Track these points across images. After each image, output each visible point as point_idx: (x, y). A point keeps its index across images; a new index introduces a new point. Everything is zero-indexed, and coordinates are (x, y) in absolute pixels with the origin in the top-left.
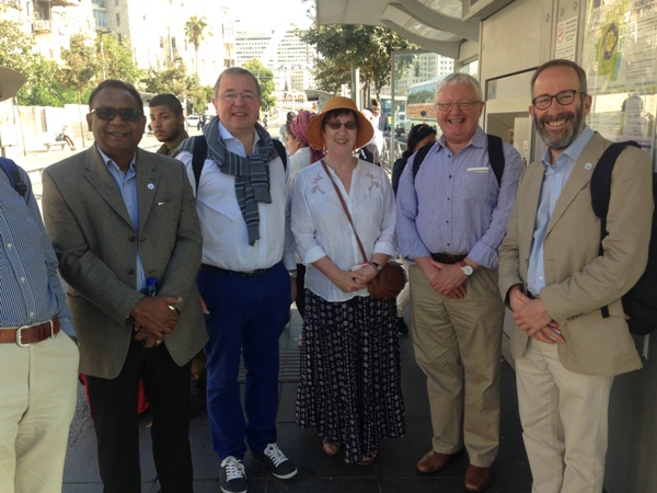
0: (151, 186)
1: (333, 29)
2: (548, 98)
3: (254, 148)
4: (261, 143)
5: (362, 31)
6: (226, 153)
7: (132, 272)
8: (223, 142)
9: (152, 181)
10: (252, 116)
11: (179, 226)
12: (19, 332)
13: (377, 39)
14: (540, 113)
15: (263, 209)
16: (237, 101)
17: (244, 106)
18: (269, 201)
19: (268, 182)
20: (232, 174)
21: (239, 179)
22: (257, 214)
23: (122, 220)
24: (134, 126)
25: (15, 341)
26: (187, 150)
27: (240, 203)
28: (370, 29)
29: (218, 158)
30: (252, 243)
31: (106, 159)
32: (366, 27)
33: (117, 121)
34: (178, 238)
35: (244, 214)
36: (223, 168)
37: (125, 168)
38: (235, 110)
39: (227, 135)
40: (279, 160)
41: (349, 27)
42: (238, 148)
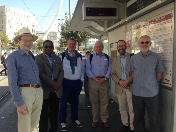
0: (55, 61)
1: (68, 32)
2: (120, 46)
3: (74, 55)
4: (76, 54)
5: (75, 33)
6: (69, 56)
7: (52, 77)
8: (68, 54)
9: (55, 60)
10: (75, 48)
11: (60, 69)
12: (35, 85)
13: (79, 35)
14: (119, 49)
15: (75, 67)
16: (72, 45)
17: (73, 46)
18: (77, 66)
19: (77, 62)
20: (69, 60)
21: (71, 61)
22: (74, 68)
23: (49, 66)
24: (52, 49)
25: (34, 87)
26: (61, 55)
27: (71, 66)
28: (77, 32)
29: (67, 57)
30: (73, 74)
31: (46, 55)
32: (76, 32)
33: (48, 48)
34: (60, 71)
35: (71, 68)
36: (68, 59)
37: (50, 57)
38: (71, 47)
39: (69, 52)
40: (80, 58)
41: (72, 32)
42: (71, 55)
